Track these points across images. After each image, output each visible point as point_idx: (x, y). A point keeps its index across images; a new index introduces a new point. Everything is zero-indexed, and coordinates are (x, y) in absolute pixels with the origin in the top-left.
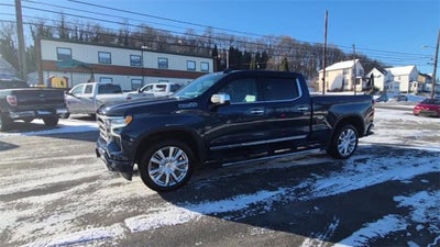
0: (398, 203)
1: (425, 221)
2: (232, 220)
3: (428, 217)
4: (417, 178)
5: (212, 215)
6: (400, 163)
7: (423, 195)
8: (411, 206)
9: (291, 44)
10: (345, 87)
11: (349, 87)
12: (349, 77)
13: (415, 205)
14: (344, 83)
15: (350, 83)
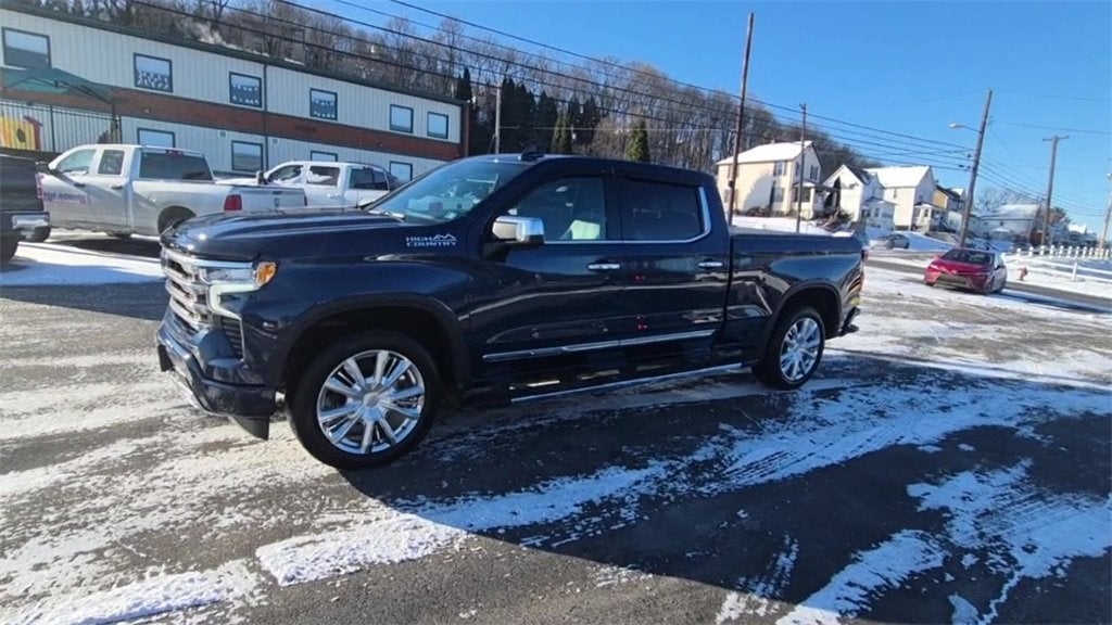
0: (918, 501)
1: (977, 544)
2: (546, 546)
3: (982, 536)
4: (951, 440)
5: (492, 533)
6: (911, 403)
7: (966, 480)
8: (945, 509)
9: (657, 86)
10: (776, 207)
11: (784, 207)
12: (785, 182)
13: (952, 505)
14: (774, 196)
15: (787, 196)
